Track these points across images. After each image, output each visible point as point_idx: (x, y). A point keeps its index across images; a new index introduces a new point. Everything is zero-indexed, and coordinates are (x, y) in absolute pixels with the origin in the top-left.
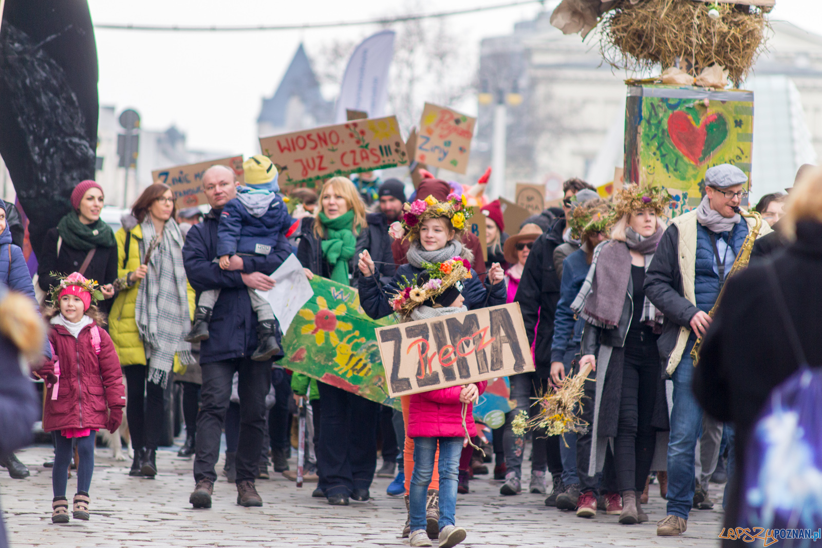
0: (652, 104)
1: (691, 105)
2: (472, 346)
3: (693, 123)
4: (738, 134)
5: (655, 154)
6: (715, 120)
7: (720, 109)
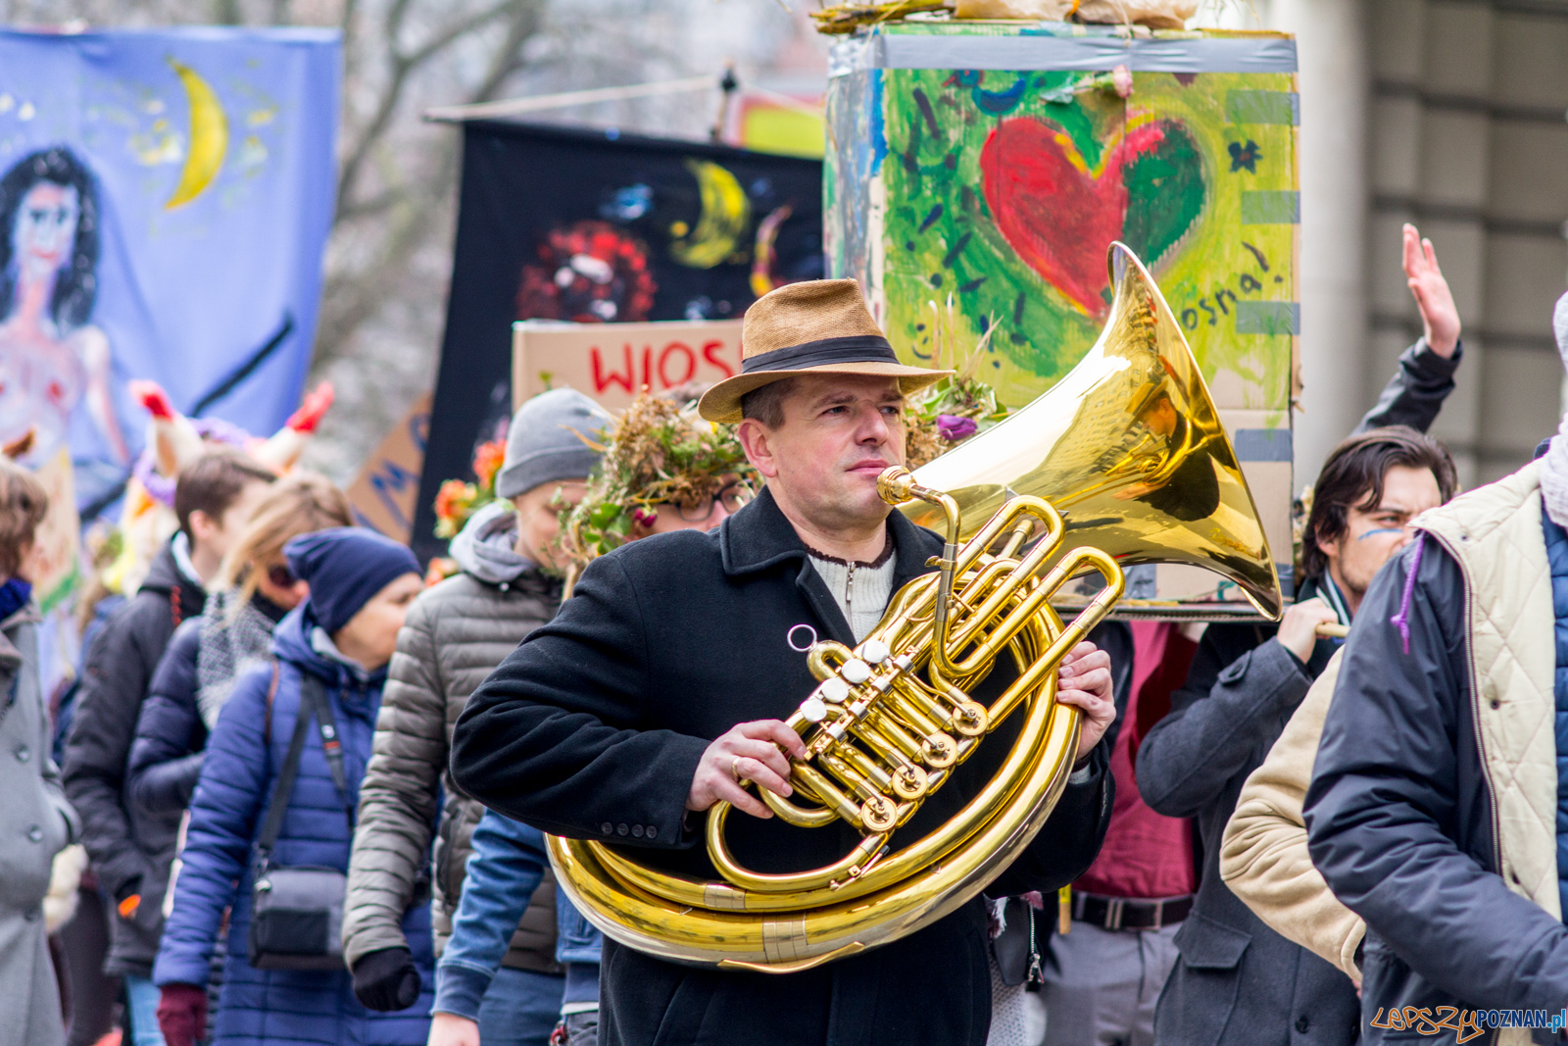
0: (918, 95)
1: (1066, 93)
3: (1075, 159)
4: (1245, 195)
5: (936, 281)
6: (1158, 145)
7: (1172, 105)
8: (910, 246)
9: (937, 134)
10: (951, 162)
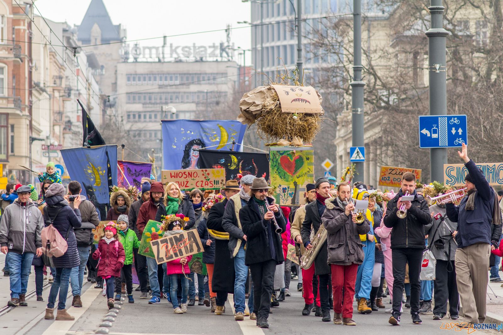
1: (289, 153)
2: (183, 245)
3: (290, 160)
6: (299, 158)
7: (300, 154)
9: (276, 157)
10: (277, 160)
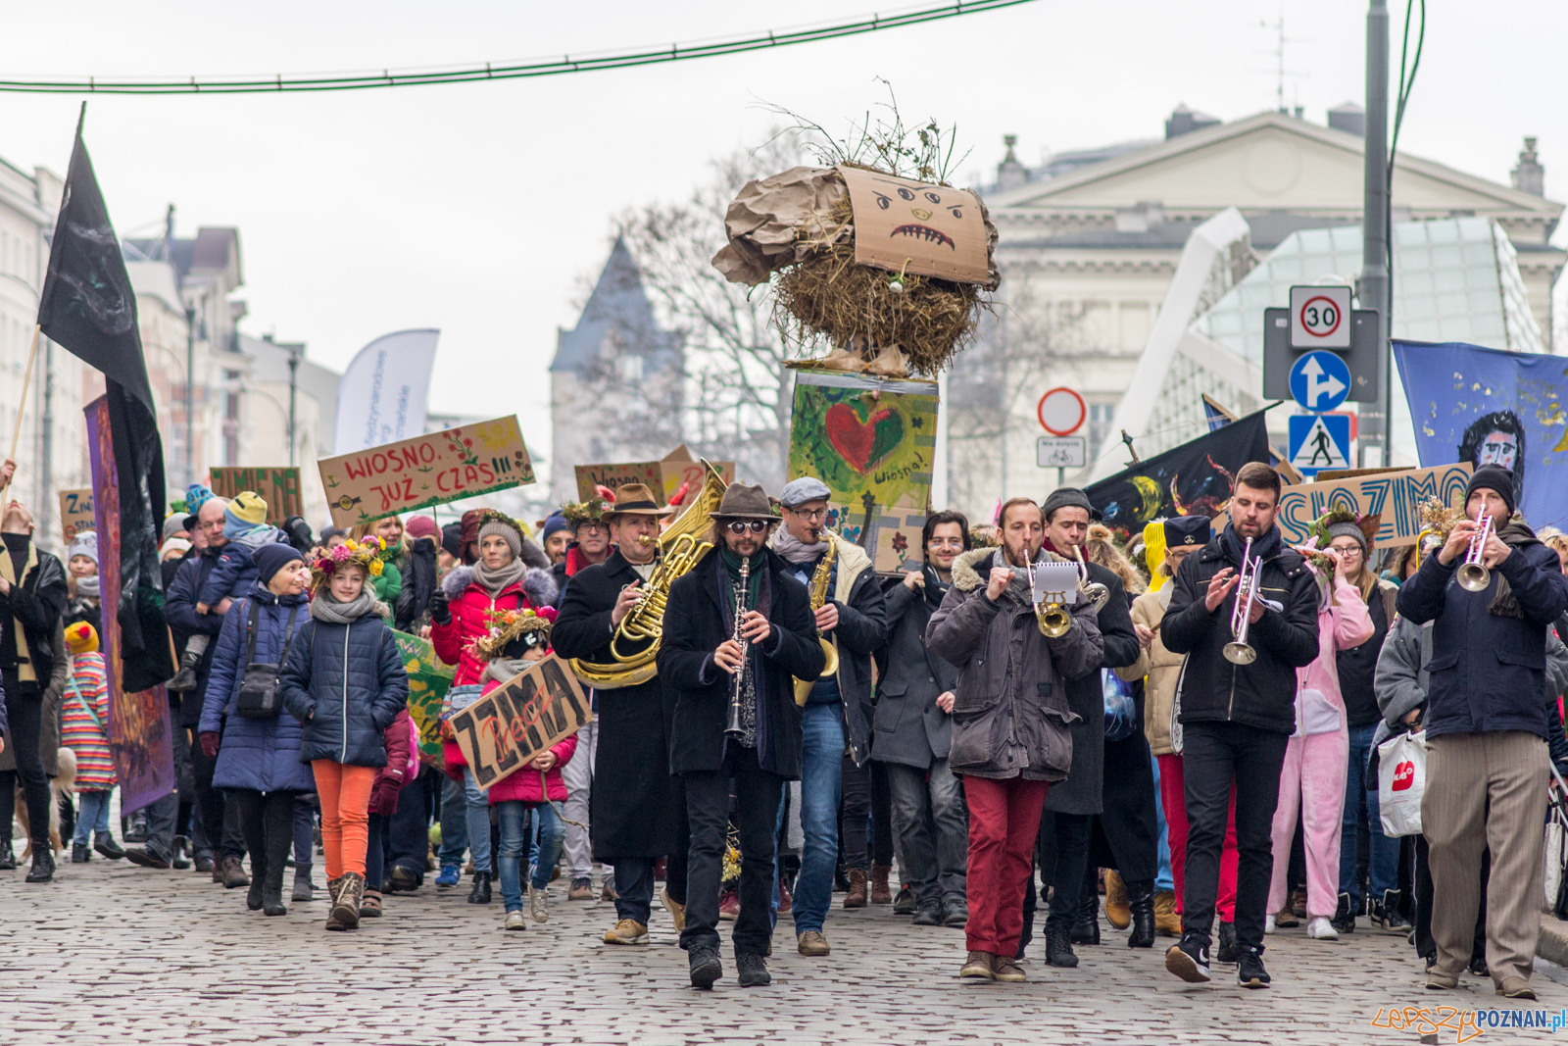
0: (807, 393)
1: (857, 396)
3: (858, 419)
4: (916, 436)
5: (808, 456)
6: (888, 417)
7: (894, 404)
8: (800, 444)
9: (812, 407)
10: (816, 417)
